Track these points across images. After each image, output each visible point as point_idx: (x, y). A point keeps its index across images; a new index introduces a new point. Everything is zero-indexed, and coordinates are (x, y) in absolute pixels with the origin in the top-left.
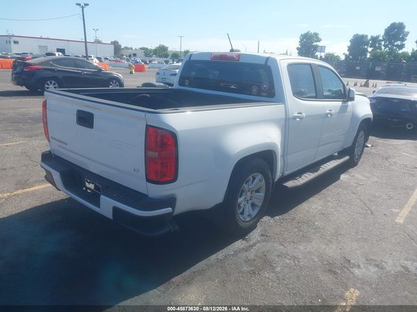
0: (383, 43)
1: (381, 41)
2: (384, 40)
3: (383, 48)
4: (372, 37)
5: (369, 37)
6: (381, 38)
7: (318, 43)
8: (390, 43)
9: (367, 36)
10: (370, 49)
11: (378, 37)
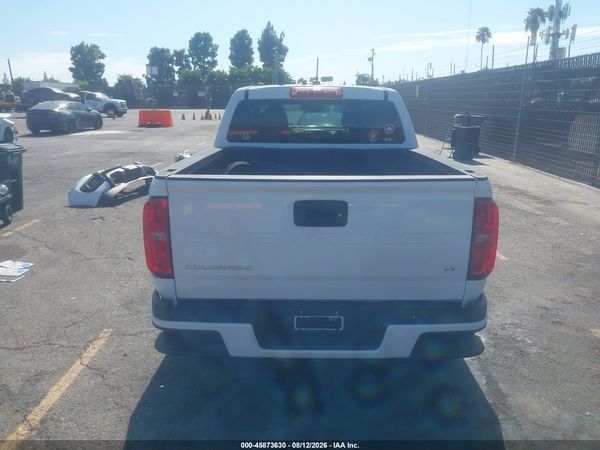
0: (190, 59)
1: (188, 56)
2: (191, 55)
3: (192, 66)
4: (175, 51)
5: (172, 52)
6: (187, 53)
7: (101, 61)
8: (199, 59)
9: (168, 50)
10: (176, 68)
11: (183, 51)
